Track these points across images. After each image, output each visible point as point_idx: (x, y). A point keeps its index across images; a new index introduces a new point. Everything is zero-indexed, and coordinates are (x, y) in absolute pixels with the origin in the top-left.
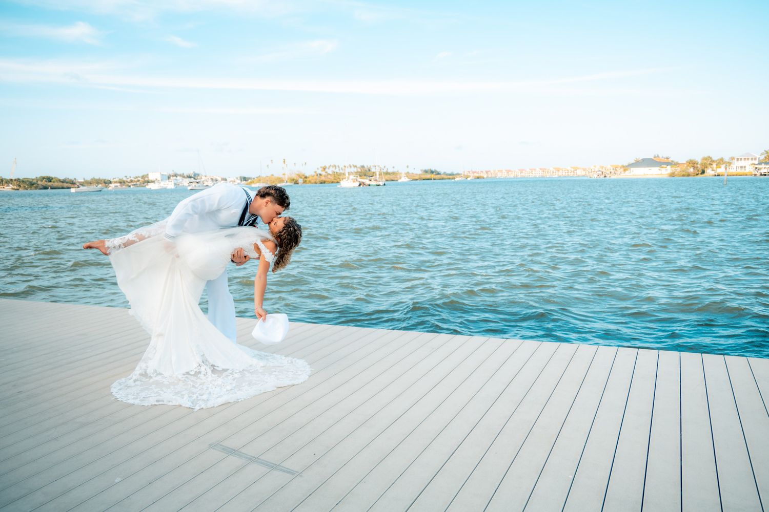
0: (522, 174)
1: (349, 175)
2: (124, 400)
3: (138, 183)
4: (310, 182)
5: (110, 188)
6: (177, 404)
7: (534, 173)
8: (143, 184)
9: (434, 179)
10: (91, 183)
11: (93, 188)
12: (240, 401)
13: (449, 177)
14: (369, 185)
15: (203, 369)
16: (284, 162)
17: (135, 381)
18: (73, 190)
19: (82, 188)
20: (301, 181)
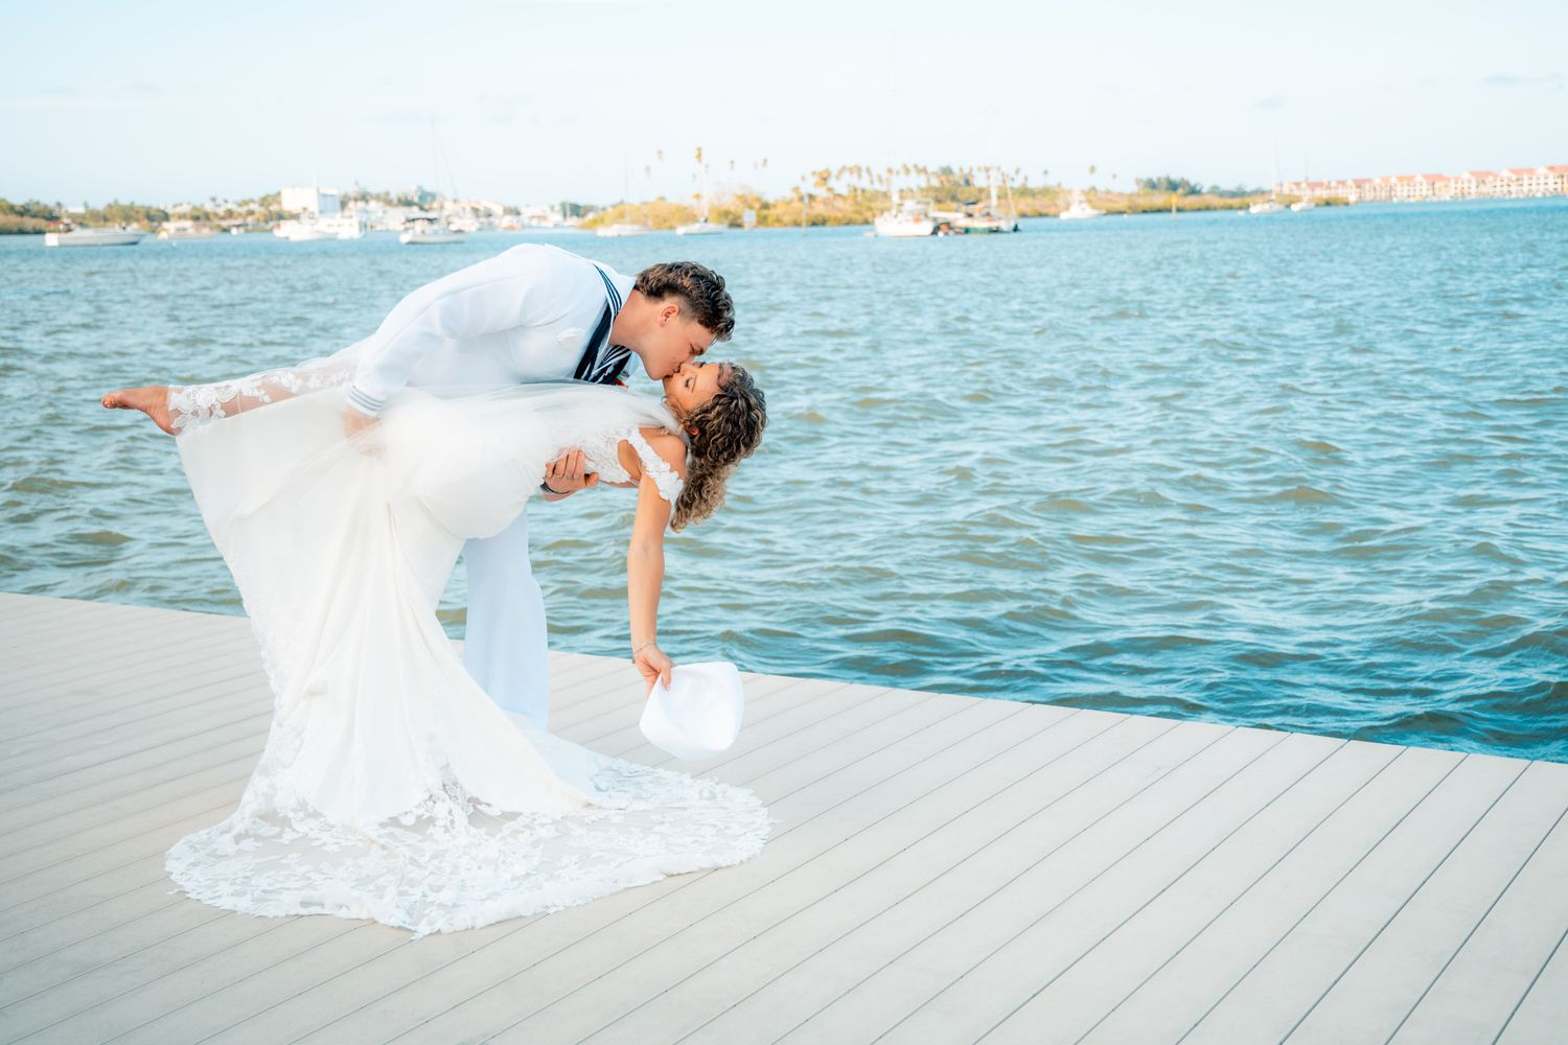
0: (1483, 189)
1: (901, 198)
2: (206, 897)
3: (250, 220)
4: (778, 220)
5: (163, 235)
6: (364, 916)
7: (1526, 182)
8: (266, 222)
9: (1179, 210)
10: (106, 219)
11: (114, 232)
12: (552, 911)
13: (1230, 201)
14: (967, 231)
15: (440, 810)
16: (699, 156)
17: (238, 839)
18: (51, 240)
19: (80, 235)
20: (749, 217)
